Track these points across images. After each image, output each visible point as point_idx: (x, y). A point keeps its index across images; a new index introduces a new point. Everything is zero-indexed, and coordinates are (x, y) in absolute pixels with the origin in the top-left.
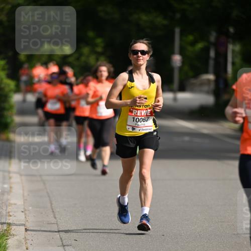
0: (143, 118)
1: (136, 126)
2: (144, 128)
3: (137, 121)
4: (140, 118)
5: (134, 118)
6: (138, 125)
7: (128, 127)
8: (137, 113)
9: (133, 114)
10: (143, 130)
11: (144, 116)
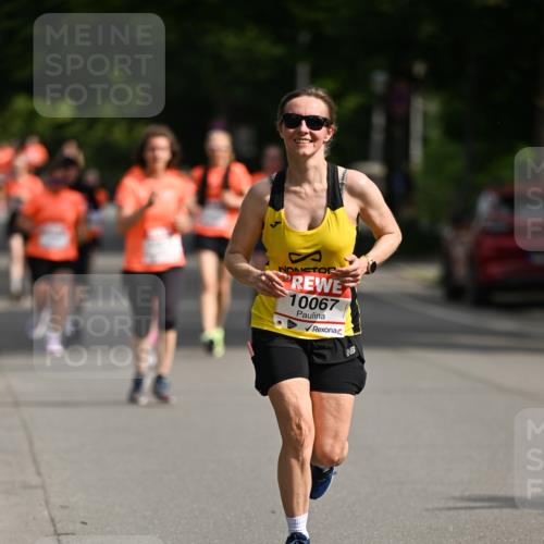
0: (320, 298)
1: (300, 317)
2: (319, 326)
3: (303, 304)
4: (310, 297)
5: (294, 296)
6: (306, 315)
7: (276, 318)
8: (302, 284)
9: (293, 286)
10: (318, 330)
11: (322, 293)
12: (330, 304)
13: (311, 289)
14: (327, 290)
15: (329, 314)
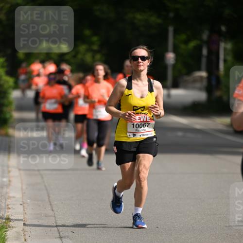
0: (143, 123)
1: (137, 132)
2: (145, 134)
5: (133, 124)
6: (139, 131)
7: (128, 134)
8: (136, 119)
10: (144, 135)
11: (143, 121)
12: (147, 125)
13: (139, 121)
14: (145, 120)
15: (147, 129)
